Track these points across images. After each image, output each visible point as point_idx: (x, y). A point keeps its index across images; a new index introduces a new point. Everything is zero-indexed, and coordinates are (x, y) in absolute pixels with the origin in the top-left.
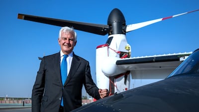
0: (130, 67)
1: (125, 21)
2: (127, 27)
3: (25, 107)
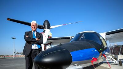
0: (52, 41)
2: (51, 27)
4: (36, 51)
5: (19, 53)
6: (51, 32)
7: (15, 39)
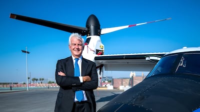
0: (104, 62)
1: (100, 26)
2: (102, 31)
3: (12, 91)
4: (82, 107)
5: (37, 80)
6: (102, 43)
7: (28, 53)
